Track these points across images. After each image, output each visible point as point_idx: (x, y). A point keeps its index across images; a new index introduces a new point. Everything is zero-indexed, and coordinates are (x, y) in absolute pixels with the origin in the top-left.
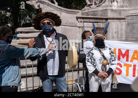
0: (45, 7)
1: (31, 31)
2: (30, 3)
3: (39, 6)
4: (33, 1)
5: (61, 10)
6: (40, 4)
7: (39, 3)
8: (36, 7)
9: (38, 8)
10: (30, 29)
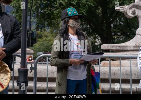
1: (122, 49)
2: (121, 9)
4: (125, 6)
6: (136, 10)
7: (133, 9)
8: (130, 14)
9: (133, 16)
10: (119, 47)
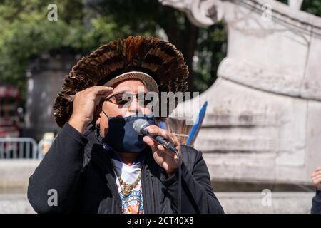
0: (240, 16)
3: (212, 13)
5: (309, 28)
6: (219, 2)
7: (211, 2)
8: (201, 16)
